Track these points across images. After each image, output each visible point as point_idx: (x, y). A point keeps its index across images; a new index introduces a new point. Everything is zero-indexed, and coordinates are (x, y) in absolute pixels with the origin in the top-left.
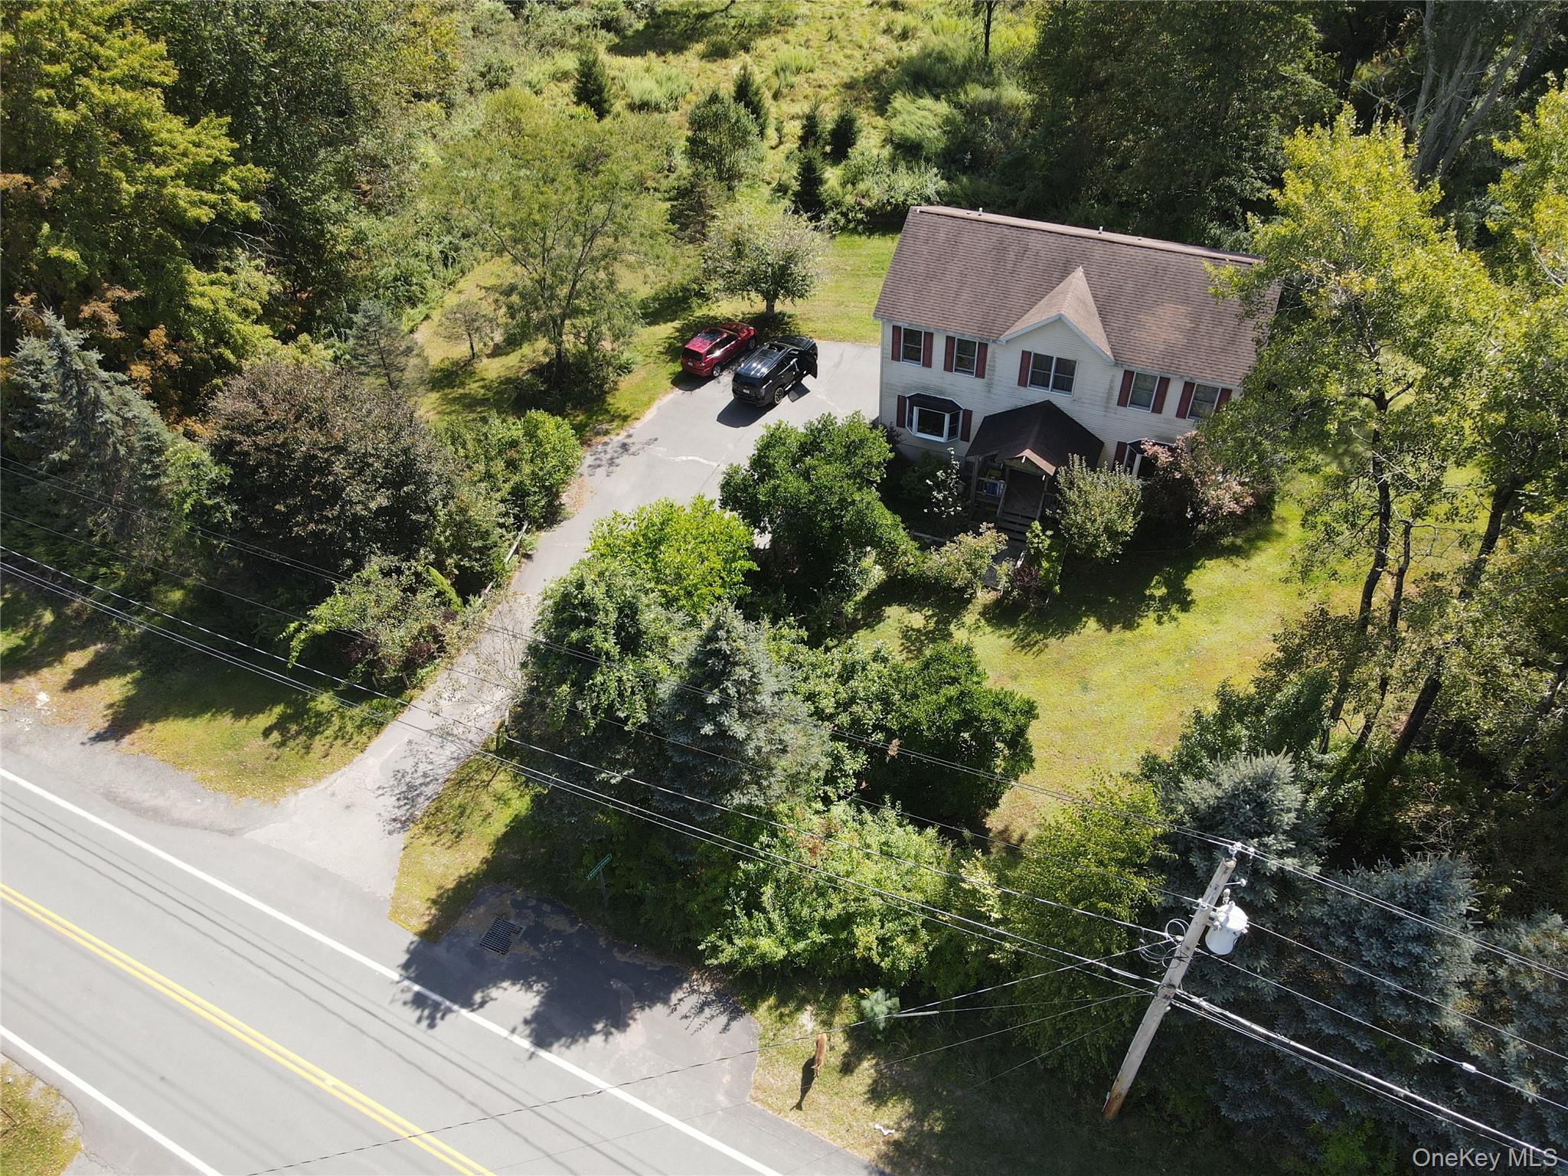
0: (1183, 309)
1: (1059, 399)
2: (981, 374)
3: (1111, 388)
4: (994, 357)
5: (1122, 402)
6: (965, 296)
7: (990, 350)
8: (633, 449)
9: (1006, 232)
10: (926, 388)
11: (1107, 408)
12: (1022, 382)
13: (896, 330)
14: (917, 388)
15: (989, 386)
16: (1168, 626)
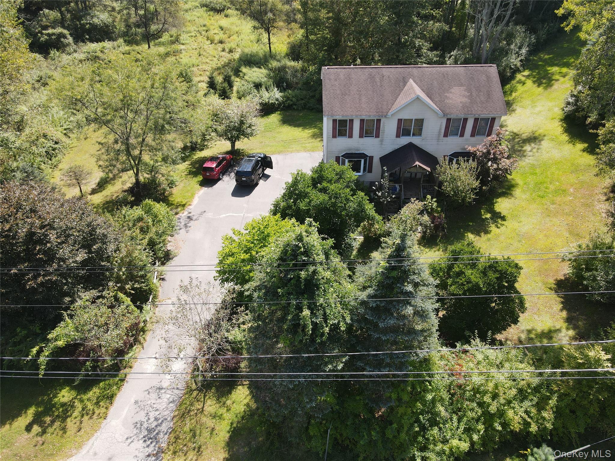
0: (462, 88)
1: (416, 140)
2: (377, 136)
3: (440, 129)
4: (384, 126)
5: (446, 135)
6: (364, 99)
7: (382, 122)
8: (194, 218)
9: (371, 70)
10: (350, 149)
11: (438, 140)
12: (398, 136)
13: (334, 121)
14: (345, 150)
15: (382, 141)
16: (503, 228)
